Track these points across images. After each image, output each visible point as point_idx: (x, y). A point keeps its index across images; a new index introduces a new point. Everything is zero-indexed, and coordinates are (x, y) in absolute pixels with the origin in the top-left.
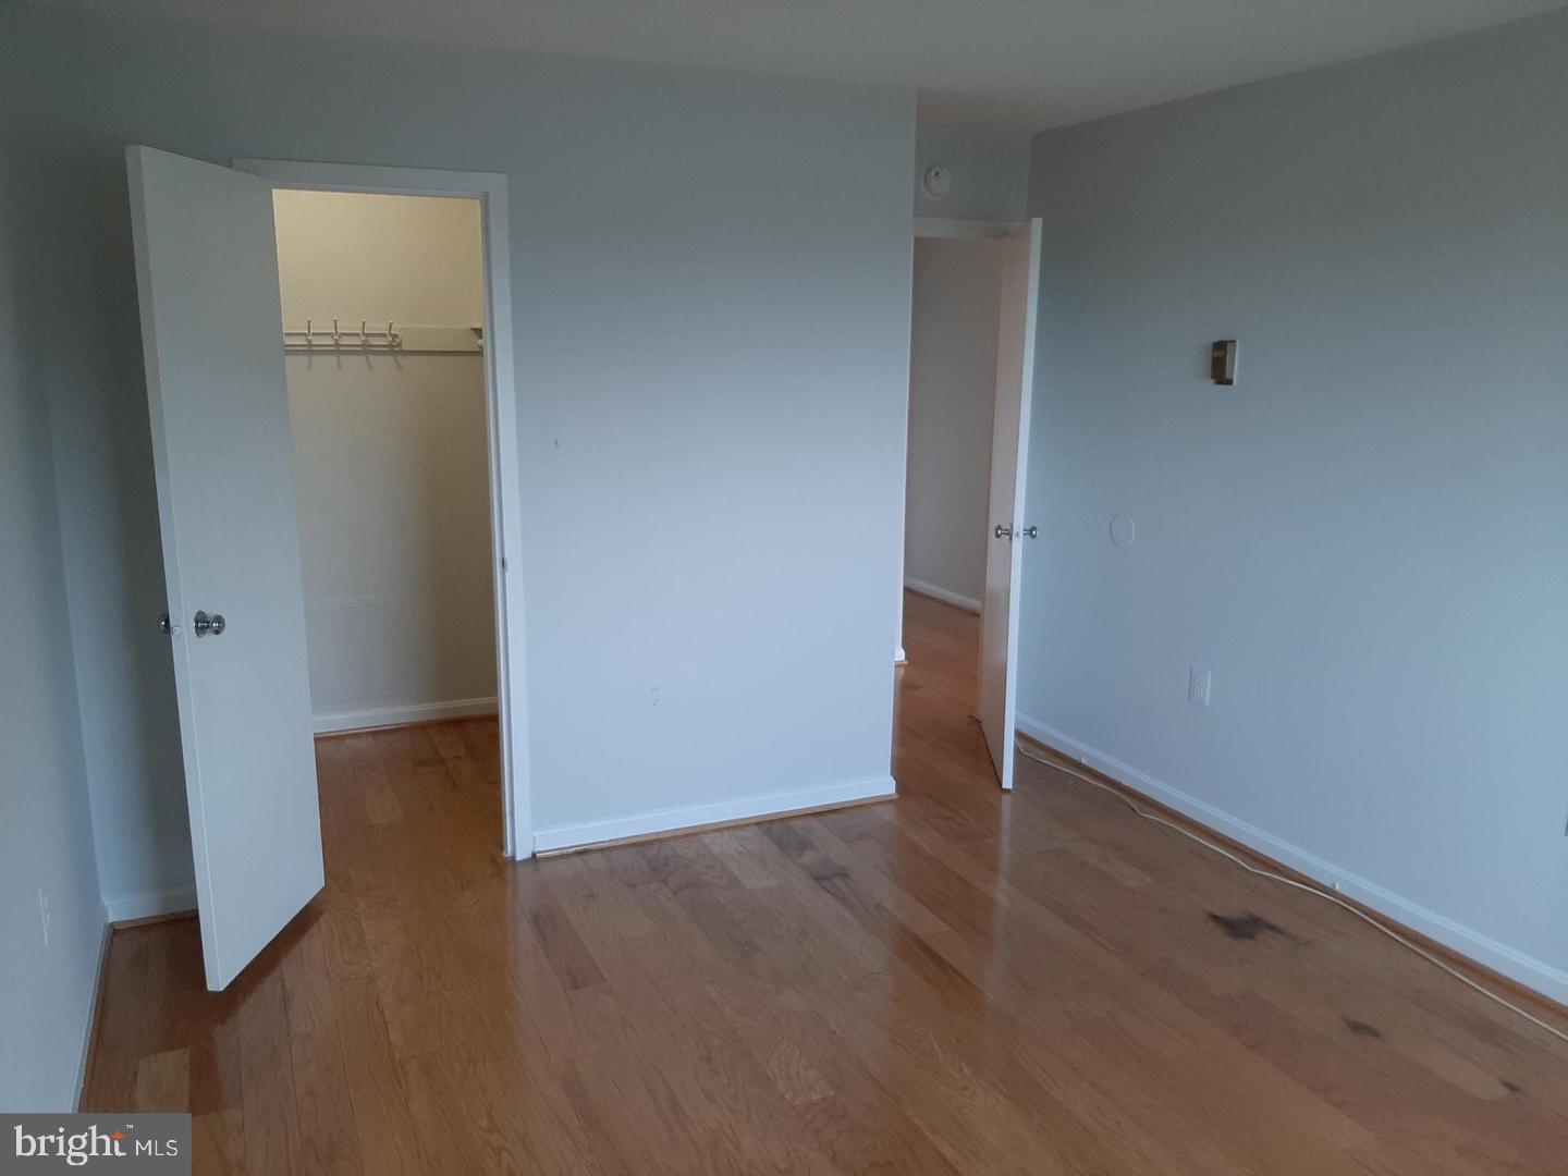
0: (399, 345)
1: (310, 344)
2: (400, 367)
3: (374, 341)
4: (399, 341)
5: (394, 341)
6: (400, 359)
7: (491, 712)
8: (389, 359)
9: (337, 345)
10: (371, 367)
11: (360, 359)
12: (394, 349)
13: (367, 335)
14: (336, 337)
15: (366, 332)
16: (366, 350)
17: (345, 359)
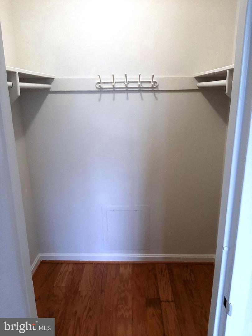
0: (157, 86)
1: (114, 88)
2: (156, 99)
3: (145, 85)
4: (157, 85)
5: (154, 85)
6: (157, 94)
7: (211, 261)
8: (151, 95)
9: (127, 87)
10: (142, 99)
11: (138, 95)
12: (154, 89)
13: (142, 82)
14: (126, 83)
15: (141, 80)
16: (141, 90)
17: (130, 95)
